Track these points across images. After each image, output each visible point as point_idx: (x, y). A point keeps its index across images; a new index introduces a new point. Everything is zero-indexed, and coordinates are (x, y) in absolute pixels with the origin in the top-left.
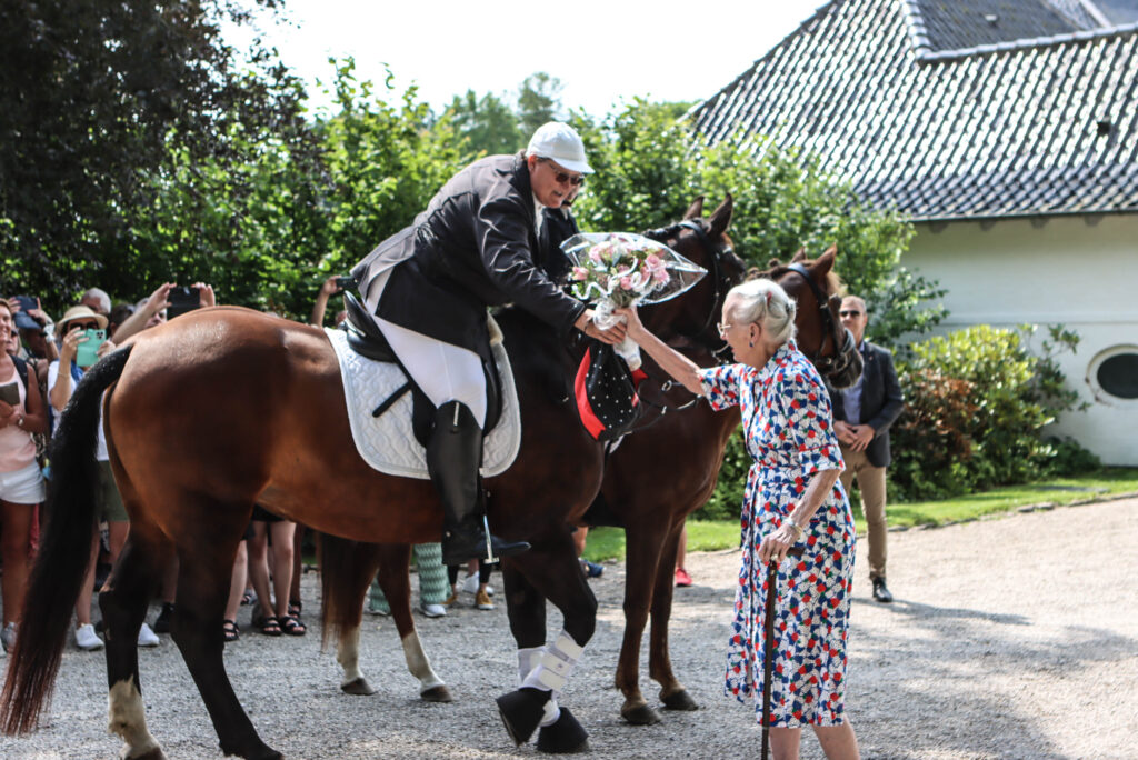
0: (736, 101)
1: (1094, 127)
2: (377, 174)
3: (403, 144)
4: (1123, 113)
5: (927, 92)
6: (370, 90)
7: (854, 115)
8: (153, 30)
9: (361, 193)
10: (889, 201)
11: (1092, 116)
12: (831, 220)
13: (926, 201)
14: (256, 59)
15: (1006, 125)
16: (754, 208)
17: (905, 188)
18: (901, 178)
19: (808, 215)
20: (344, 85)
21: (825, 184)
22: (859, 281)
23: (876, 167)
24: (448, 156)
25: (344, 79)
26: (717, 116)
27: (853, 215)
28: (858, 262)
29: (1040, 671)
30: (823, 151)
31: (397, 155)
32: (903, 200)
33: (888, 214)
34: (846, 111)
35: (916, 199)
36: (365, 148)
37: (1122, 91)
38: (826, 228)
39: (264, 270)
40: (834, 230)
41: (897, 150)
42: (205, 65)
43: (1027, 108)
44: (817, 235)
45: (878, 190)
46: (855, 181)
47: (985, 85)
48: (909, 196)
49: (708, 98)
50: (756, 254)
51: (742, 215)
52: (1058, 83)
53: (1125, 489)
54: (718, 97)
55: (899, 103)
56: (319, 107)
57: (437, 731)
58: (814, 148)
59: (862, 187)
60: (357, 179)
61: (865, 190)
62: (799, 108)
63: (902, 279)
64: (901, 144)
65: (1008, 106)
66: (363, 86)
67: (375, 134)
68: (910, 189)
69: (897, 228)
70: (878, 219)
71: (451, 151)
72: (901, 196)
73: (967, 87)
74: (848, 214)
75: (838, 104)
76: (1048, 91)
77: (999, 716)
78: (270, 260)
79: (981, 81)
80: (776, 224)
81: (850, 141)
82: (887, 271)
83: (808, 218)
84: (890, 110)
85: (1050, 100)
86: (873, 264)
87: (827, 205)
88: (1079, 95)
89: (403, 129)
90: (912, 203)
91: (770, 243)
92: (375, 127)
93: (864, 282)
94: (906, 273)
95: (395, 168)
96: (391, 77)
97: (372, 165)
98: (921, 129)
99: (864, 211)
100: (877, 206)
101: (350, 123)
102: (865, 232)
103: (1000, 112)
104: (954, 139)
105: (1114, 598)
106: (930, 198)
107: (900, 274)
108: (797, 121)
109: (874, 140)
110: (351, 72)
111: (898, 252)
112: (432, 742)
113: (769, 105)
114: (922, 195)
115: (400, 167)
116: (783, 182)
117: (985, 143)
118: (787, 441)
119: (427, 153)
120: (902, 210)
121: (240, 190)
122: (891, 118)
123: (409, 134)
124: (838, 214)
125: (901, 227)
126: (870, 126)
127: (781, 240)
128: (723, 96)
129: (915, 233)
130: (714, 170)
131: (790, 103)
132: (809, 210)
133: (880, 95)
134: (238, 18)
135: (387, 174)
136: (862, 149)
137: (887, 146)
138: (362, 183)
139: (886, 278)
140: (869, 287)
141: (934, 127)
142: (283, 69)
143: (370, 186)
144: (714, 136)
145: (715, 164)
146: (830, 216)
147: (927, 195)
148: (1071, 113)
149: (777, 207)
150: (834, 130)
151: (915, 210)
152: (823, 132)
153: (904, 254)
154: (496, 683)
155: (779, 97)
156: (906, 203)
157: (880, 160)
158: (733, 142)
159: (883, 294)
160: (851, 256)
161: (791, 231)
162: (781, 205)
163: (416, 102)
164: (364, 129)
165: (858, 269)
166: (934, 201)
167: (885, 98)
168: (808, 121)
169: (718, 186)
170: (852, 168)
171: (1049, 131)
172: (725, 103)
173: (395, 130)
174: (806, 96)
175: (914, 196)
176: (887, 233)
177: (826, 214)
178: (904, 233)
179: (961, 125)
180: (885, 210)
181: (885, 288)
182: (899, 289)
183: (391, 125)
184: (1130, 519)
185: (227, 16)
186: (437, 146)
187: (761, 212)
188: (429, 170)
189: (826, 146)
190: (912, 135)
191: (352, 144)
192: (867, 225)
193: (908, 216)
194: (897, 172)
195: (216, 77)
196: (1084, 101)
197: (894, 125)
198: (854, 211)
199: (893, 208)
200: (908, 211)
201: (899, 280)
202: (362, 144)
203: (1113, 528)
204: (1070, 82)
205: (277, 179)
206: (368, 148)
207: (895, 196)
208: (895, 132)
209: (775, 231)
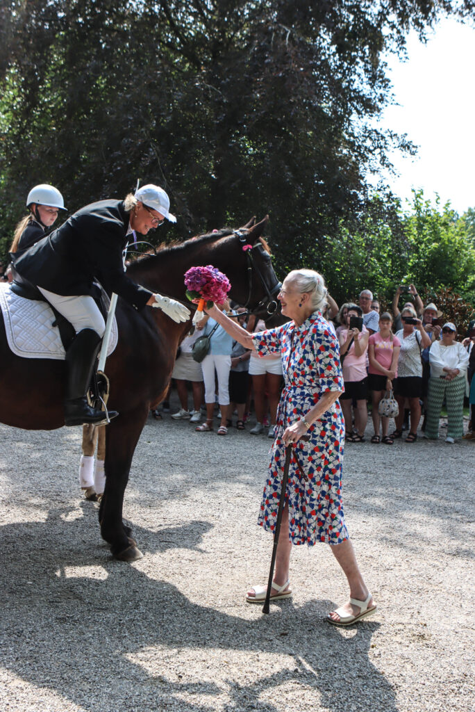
2: (430, 241)
3: (442, 228)
6: (429, 204)
8: (336, 177)
9: (422, 249)
14: (379, 190)
20: (418, 202)
24: (462, 234)
25: (418, 199)
31: (439, 233)
36: (426, 230)
39: (377, 281)
42: (358, 192)
56: (406, 211)
57: (437, 489)
60: (421, 243)
66: (426, 202)
67: (430, 223)
71: (464, 232)
78: (380, 277)
89: (442, 222)
92: (430, 221)
95: (438, 239)
96: (439, 198)
97: (428, 237)
101: (419, 218)
110: (421, 196)
112: (434, 494)
115: (440, 239)
118: (313, 370)
119: (453, 233)
121: (370, 246)
123: (445, 224)
134: (373, 171)
135: (434, 242)
138: (423, 246)
142: (391, 194)
143: (426, 246)
154: (465, 471)
163: (449, 209)
164: (425, 221)
173: (439, 222)
183: (437, 220)
185: (368, 171)
186: (457, 230)
188: (453, 241)
191: (420, 227)
195: (361, 197)
202: (424, 228)
205: (386, 242)
206: (427, 230)
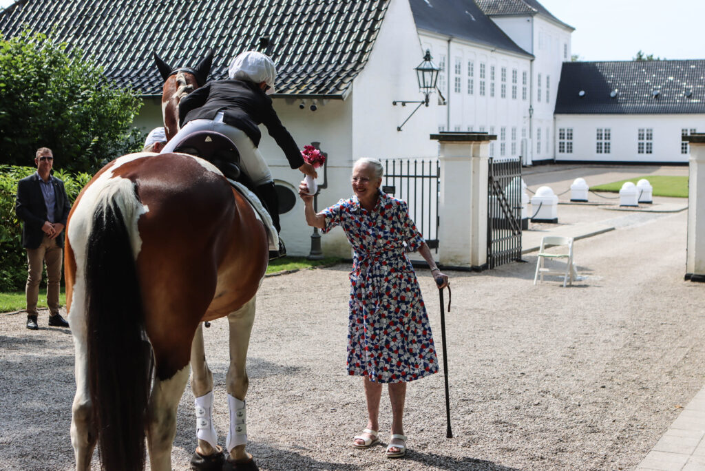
0: (26, 10)
1: (258, 41)
4: (276, 34)
5: (154, 13)
7: (106, 25)
10: (127, 82)
11: (257, 34)
12: (89, 93)
13: (151, 84)
15: (204, 37)
16: (36, 82)
17: (138, 74)
18: (135, 68)
19: (73, 90)
21: (85, 69)
22: (107, 134)
23: (119, 60)
26: (12, 20)
27: (103, 90)
28: (106, 122)
29: (216, 386)
30: (83, 48)
32: (136, 82)
33: (127, 91)
34: (100, 22)
35: (145, 82)
37: (276, 20)
38: (85, 98)
40: (90, 100)
41: (133, 49)
43: (217, 27)
44: (79, 102)
45: (120, 75)
46: (106, 68)
47: (191, 11)
48: (140, 80)
49: (6, 7)
50: (37, 114)
51: (28, 87)
52: (236, 13)
53: (273, 271)
54: (14, 6)
55: (135, 19)
58: (79, 44)
59: (110, 73)
61: (112, 75)
62: (68, 18)
63: (134, 134)
64: (136, 46)
65: (205, 24)
68: (141, 75)
69: (133, 100)
70: (119, 94)
72: (135, 80)
73: (179, 12)
74: (100, 90)
75: (95, 17)
76: (231, 17)
77: (190, 415)
79: (189, 8)
80: (50, 94)
81: (103, 42)
82: (125, 129)
83: (73, 92)
84: (129, 23)
85: (232, 22)
86: (116, 124)
87: (86, 83)
88: (250, 21)
90: (142, 85)
91: (46, 106)
93: (109, 135)
94: (138, 131)
98: (149, 37)
99: (110, 88)
100: (119, 86)
102: (111, 102)
103: (200, 28)
104: (171, 44)
105: (264, 339)
106: (154, 81)
107: (133, 131)
108: (67, 26)
109: (118, 42)
111: (132, 116)
113: (48, 15)
114: (149, 80)
116: (56, 66)
117: (190, 48)
120: (135, 89)
122: (130, 28)
124: (93, 90)
125: (135, 100)
126: (116, 33)
127: (54, 105)
128: (17, 7)
129: (143, 104)
130: (8, 56)
131: (63, 14)
132: (73, 86)
133: (123, 12)
136: (110, 48)
137: (127, 46)
139: (124, 133)
140: (113, 139)
141: (157, 36)
144: (10, 33)
145: (9, 52)
146: (87, 91)
147: (152, 80)
148: (245, 31)
149: (51, 83)
150: (92, 34)
151: (144, 89)
152: (84, 35)
153: (136, 117)
155: (55, 10)
156: (138, 84)
157: (121, 55)
158: (23, 38)
159: (123, 143)
160: (101, 117)
161: (61, 100)
162: (54, 82)
165: (106, 126)
166: (156, 84)
167: (126, 15)
168: (74, 27)
169: (11, 66)
170: (104, 60)
171: (231, 42)
172: (18, 11)
174: (74, 10)
175: (144, 80)
176: (125, 103)
177: (85, 89)
178: (136, 104)
179: (175, 35)
180: (125, 88)
181: (123, 140)
182: (132, 140)
184: (275, 289)
187: (40, 86)
189: (86, 44)
190: (143, 40)
192: (112, 98)
193: (139, 92)
194: (133, 64)
196: (253, 25)
197: (131, 32)
198: (104, 88)
199: (130, 87)
200: (140, 90)
201: (132, 135)
203: (264, 295)
204: (244, 12)
207: (131, 80)
208: (132, 37)
209: (50, 99)
